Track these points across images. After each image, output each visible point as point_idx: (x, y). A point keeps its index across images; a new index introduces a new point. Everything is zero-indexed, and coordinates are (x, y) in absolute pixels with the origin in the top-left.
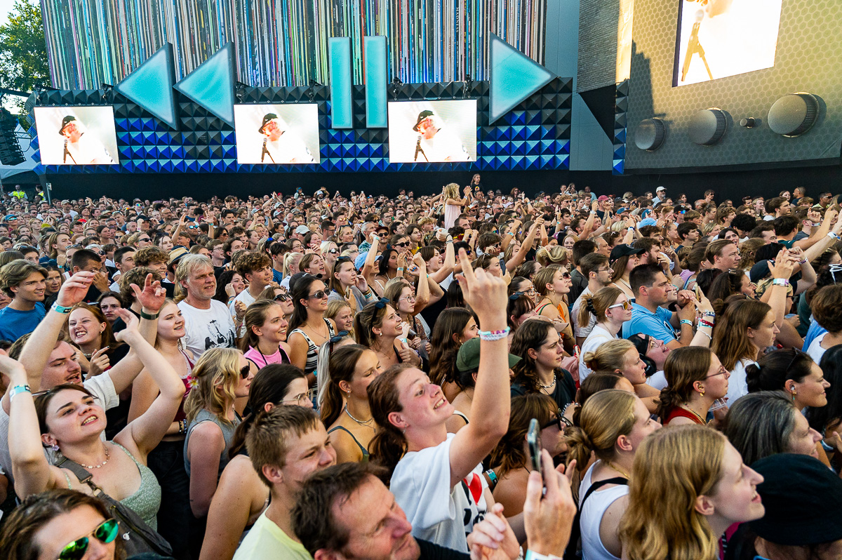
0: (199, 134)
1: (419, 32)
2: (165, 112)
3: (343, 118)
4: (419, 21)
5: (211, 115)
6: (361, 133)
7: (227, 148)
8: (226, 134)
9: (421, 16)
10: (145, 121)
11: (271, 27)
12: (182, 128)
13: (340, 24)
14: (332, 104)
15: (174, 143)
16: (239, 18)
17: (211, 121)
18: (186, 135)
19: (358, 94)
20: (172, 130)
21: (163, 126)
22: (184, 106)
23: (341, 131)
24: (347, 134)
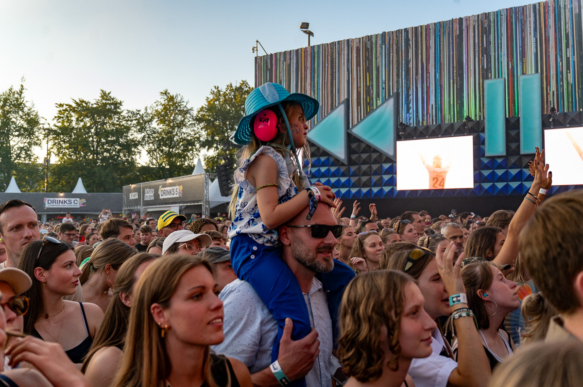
0: (364, 167)
1: (568, 68)
2: (339, 150)
3: (497, 146)
4: (568, 59)
5: (376, 151)
6: (513, 160)
7: (386, 177)
8: (386, 166)
9: (570, 54)
10: (323, 159)
11: (425, 79)
12: (351, 162)
13: (489, 69)
14: (486, 135)
15: (343, 175)
16: (398, 75)
17: (374, 156)
18: (353, 169)
19: (512, 125)
20: (343, 164)
21: (337, 162)
22: (354, 146)
23: (493, 159)
24: (500, 161)
